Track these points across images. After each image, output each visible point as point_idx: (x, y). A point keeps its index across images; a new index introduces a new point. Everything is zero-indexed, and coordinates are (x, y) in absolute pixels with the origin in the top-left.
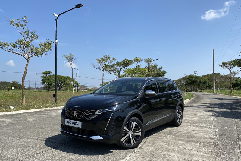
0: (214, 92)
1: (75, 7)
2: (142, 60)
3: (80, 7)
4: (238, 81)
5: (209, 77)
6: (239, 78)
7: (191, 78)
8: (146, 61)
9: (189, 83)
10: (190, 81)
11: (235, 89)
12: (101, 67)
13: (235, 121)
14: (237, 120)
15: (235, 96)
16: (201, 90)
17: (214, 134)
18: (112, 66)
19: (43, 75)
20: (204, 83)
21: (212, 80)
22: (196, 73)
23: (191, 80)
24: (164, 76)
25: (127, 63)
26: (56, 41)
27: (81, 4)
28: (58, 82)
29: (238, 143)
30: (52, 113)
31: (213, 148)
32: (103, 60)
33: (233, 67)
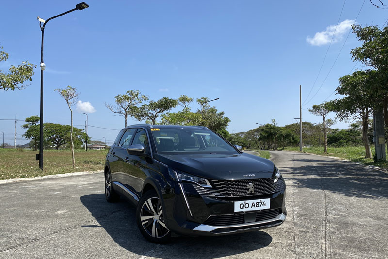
0: (301, 150)
1: (75, 8)
2: (191, 100)
3: (84, 8)
4: (336, 134)
5: (295, 128)
6: (338, 129)
7: (267, 129)
8: (199, 101)
9: (264, 136)
10: (267, 134)
11: (332, 146)
12: (122, 109)
13: (325, 193)
14: (328, 192)
15: (331, 155)
16: (282, 148)
17: (291, 214)
18: (141, 108)
19: (27, 123)
20: (287, 136)
21: (299, 133)
22: (274, 121)
23: (267, 132)
24: (227, 125)
25: (166, 104)
26: (42, 64)
27: (86, 3)
28: (55, 136)
29: (324, 227)
30: (31, 186)
31: (285, 237)
32: (126, 98)
33: (327, 113)
